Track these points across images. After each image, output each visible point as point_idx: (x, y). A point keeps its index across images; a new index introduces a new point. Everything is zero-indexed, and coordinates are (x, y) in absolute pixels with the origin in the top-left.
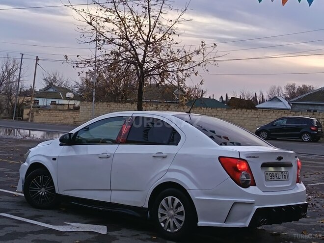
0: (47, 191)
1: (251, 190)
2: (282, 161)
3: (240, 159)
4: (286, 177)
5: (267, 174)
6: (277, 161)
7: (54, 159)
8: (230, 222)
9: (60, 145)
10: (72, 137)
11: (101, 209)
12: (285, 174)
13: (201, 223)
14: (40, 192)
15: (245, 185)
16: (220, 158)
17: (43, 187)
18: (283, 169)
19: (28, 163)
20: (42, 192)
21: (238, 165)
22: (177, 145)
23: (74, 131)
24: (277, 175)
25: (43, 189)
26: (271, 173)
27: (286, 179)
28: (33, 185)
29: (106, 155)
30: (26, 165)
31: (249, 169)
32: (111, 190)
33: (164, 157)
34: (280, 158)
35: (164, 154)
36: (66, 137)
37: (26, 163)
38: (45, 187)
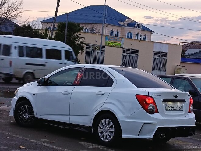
0: (29, 116)
1: (155, 115)
2: (177, 98)
3: (149, 96)
4: (180, 109)
5: (167, 106)
6: (174, 98)
7: (34, 95)
8: (142, 135)
9: (38, 85)
10: (45, 80)
11: (63, 127)
12: (181, 107)
13: (124, 136)
14: (25, 116)
15: (152, 112)
16: (136, 95)
17: (27, 113)
18: (179, 103)
19: (17, 97)
20: (26, 116)
21: (147, 100)
22: (111, 87)
23: (47, 77)
24: (174, 107)
25: (27, 114)
26: (170, 105)
27: (181, 110)
28: (21, 110)
29: (67, 93)
30: (16, 98)
31: (154, 103)
32: (70, 115)
33: (102, 94)
34: (176, 96)
35: (103, 93)
36: (42, 80)
37: (15, 97)
38: (28, 113)
